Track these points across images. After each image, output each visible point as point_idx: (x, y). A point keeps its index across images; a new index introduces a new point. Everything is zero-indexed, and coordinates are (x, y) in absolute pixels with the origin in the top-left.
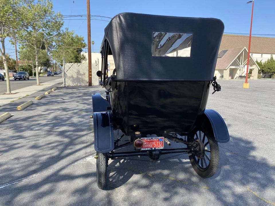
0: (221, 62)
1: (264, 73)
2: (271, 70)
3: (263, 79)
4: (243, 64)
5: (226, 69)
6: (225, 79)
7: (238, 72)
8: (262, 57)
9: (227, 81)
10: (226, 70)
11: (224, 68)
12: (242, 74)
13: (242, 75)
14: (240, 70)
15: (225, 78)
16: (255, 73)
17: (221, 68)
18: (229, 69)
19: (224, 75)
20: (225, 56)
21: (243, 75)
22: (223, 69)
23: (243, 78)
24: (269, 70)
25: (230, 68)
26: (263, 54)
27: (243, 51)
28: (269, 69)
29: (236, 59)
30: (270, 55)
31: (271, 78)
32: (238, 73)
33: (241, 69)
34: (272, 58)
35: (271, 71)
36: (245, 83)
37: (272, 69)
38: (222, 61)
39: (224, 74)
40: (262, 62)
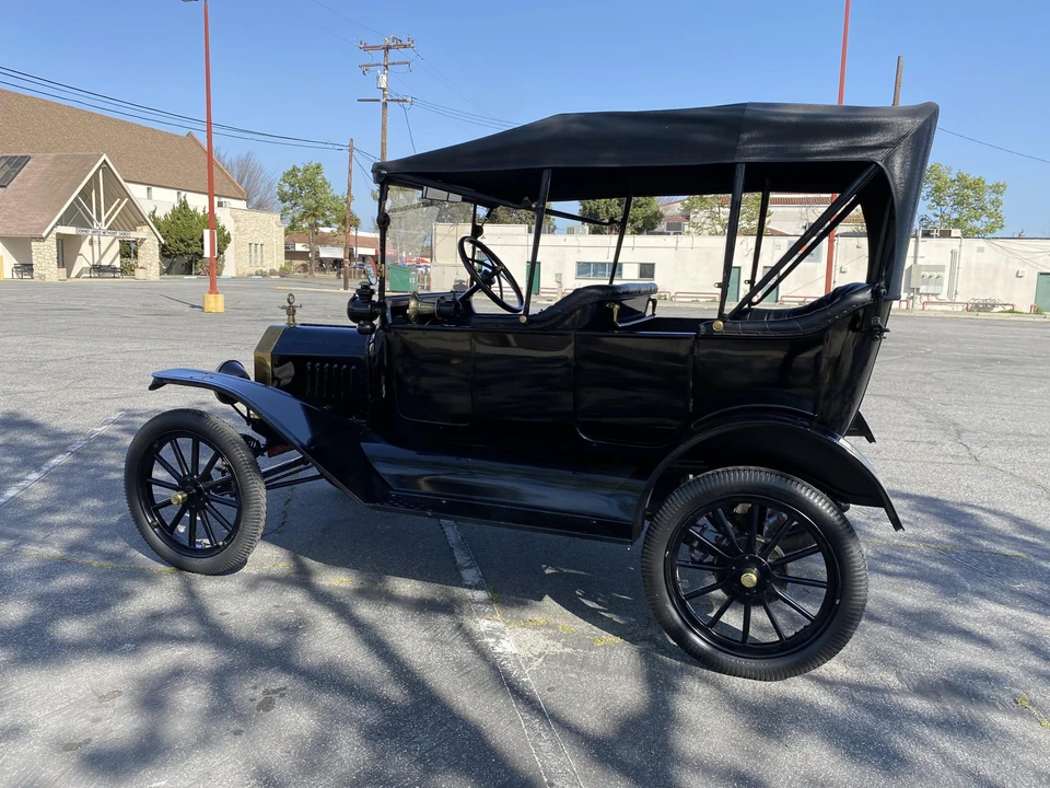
0: (11, 205)
1: (168, 257)
2: (189, 245)
3: (166, 276)
4: (104, 218)
5: (44, 235)
6: (42, 276)
7: (85, 248)
8: (149, 197)
9: (51, 284)
10: (42, 239)
11: (33, 234)
12: (101, 257)
13: (100, 261)
14: (91, 242)
15: (44, 275)
16: (150, 256)
17: (14, 232)
18: (53, 235)
19: (34, 262)
20: (22, 181)
21: (105, 262)
22: (27, 234)
23: (107, 275)
24: (182, 245)
25: (58, 234)
26: (153, 188)
27: (97, 173)
28: (182, 241)
29: (76, 199)
30: (176, 192)
31: (190, 273)
32: (86, 256)
33: (95, 238)
34: (184, 205)
35: (189, 250)
36: (210, 293)
37: (191, 242)
38: (15, 203)
39: (34, 258)
40: (156, 215)
